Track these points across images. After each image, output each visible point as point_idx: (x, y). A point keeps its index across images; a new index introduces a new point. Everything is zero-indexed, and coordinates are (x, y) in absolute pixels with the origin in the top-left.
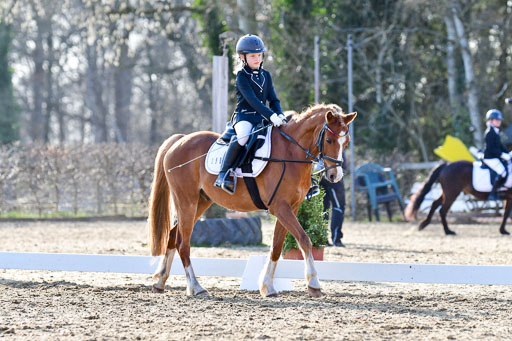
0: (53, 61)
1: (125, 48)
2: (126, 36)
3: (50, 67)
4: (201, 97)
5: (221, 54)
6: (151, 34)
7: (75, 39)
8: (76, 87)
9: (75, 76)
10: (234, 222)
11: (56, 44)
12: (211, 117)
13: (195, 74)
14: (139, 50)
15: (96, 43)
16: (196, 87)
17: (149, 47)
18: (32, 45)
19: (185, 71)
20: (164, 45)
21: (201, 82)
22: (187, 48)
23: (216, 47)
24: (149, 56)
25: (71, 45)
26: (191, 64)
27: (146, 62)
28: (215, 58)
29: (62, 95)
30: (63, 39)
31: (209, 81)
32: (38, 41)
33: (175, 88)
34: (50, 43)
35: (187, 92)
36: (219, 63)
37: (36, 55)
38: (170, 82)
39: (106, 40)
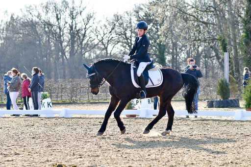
0: (177, 55)
1: (198, 51)
2: (198, 48)
3: (176, 57)
4: (220, 65)
5: (227, 52)
6: (205, 47)
7: (183, 49)
8: (184, 62)
9: (184, 59)
10: (231, 100)
11: (178, 51)
12: (224, 71)
13: (218, 58)
14: (202, 51)
15: (189, 50)
16: (219, 62)
17: (205, 50)
18: (171, 51)
19: (215, 57)
20: (209, 49)
21: (220, 60)
22: (216, 51)
23: (225, 50)
24: (205, 53)
25: (182, 50)
26: (217, 55)
27: (204, 55)
28: (225, 53)
29: (180, 65)
30: (180, 49)
31: (223, 60)
32: (173, 50)
33: (212, 62)
34: (176, 50)
35: (216, 63)
36: (226, 54)
37: (173, 54)
38: (211, 60)
39: (192, 48)
